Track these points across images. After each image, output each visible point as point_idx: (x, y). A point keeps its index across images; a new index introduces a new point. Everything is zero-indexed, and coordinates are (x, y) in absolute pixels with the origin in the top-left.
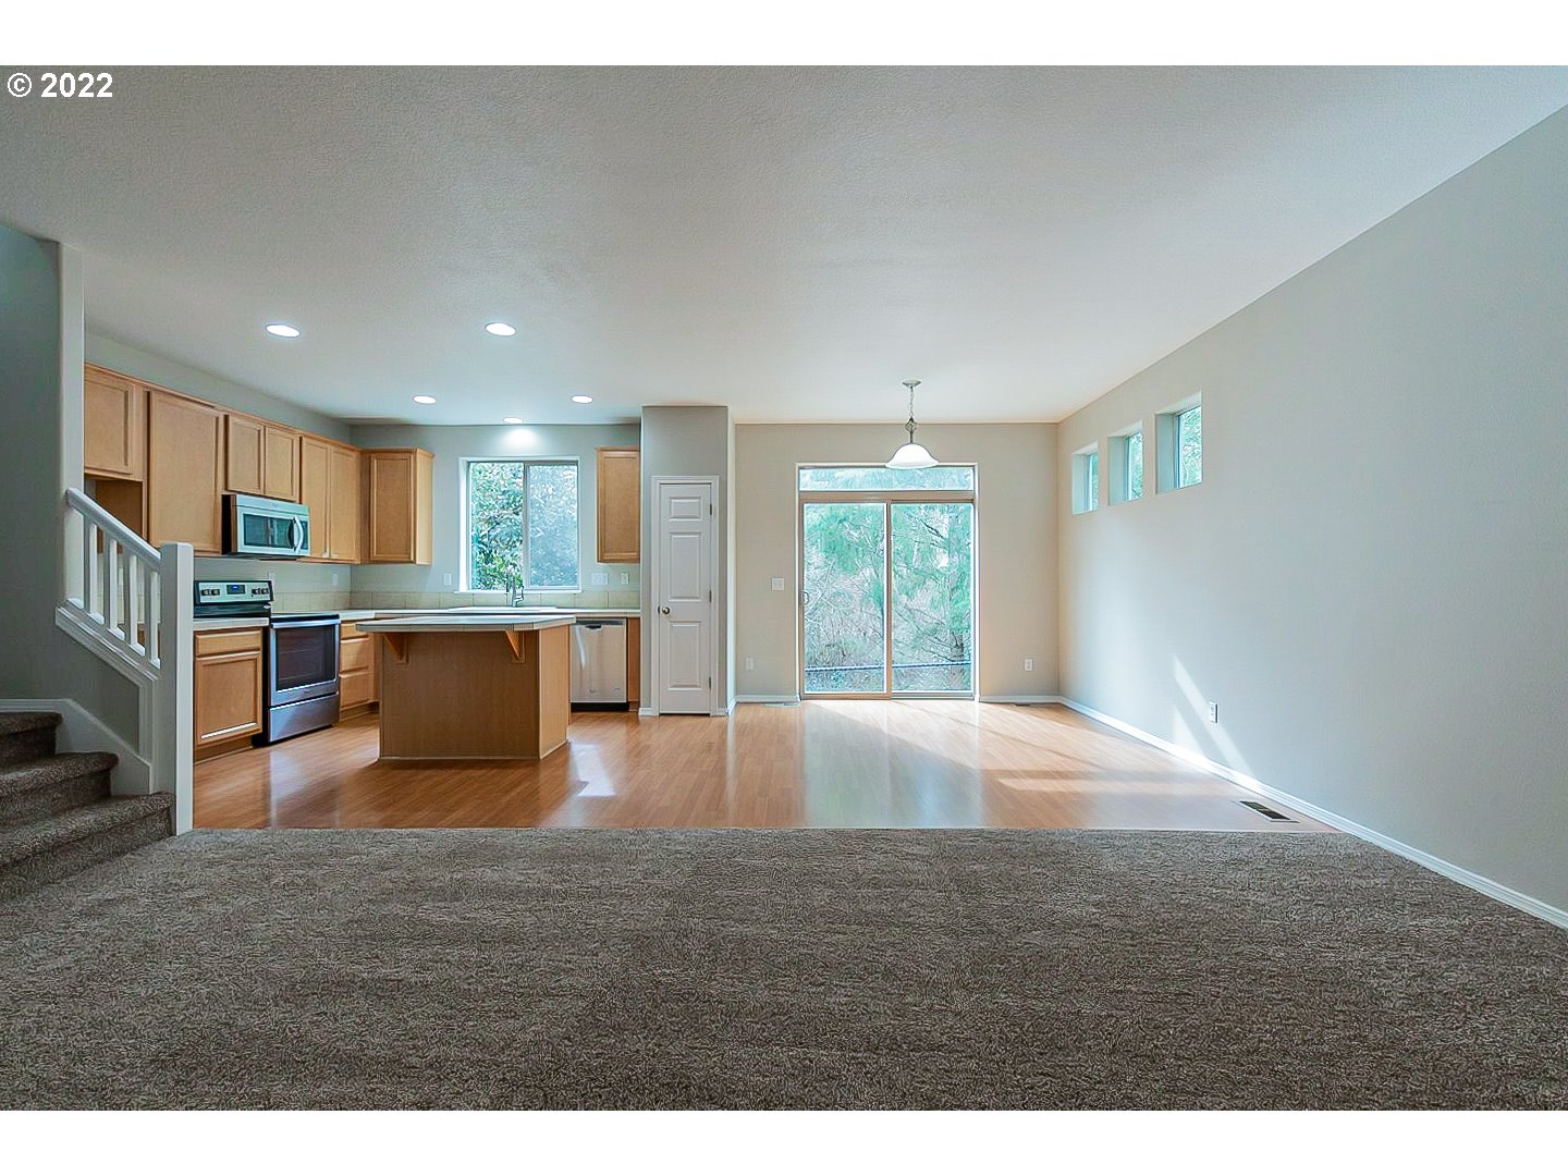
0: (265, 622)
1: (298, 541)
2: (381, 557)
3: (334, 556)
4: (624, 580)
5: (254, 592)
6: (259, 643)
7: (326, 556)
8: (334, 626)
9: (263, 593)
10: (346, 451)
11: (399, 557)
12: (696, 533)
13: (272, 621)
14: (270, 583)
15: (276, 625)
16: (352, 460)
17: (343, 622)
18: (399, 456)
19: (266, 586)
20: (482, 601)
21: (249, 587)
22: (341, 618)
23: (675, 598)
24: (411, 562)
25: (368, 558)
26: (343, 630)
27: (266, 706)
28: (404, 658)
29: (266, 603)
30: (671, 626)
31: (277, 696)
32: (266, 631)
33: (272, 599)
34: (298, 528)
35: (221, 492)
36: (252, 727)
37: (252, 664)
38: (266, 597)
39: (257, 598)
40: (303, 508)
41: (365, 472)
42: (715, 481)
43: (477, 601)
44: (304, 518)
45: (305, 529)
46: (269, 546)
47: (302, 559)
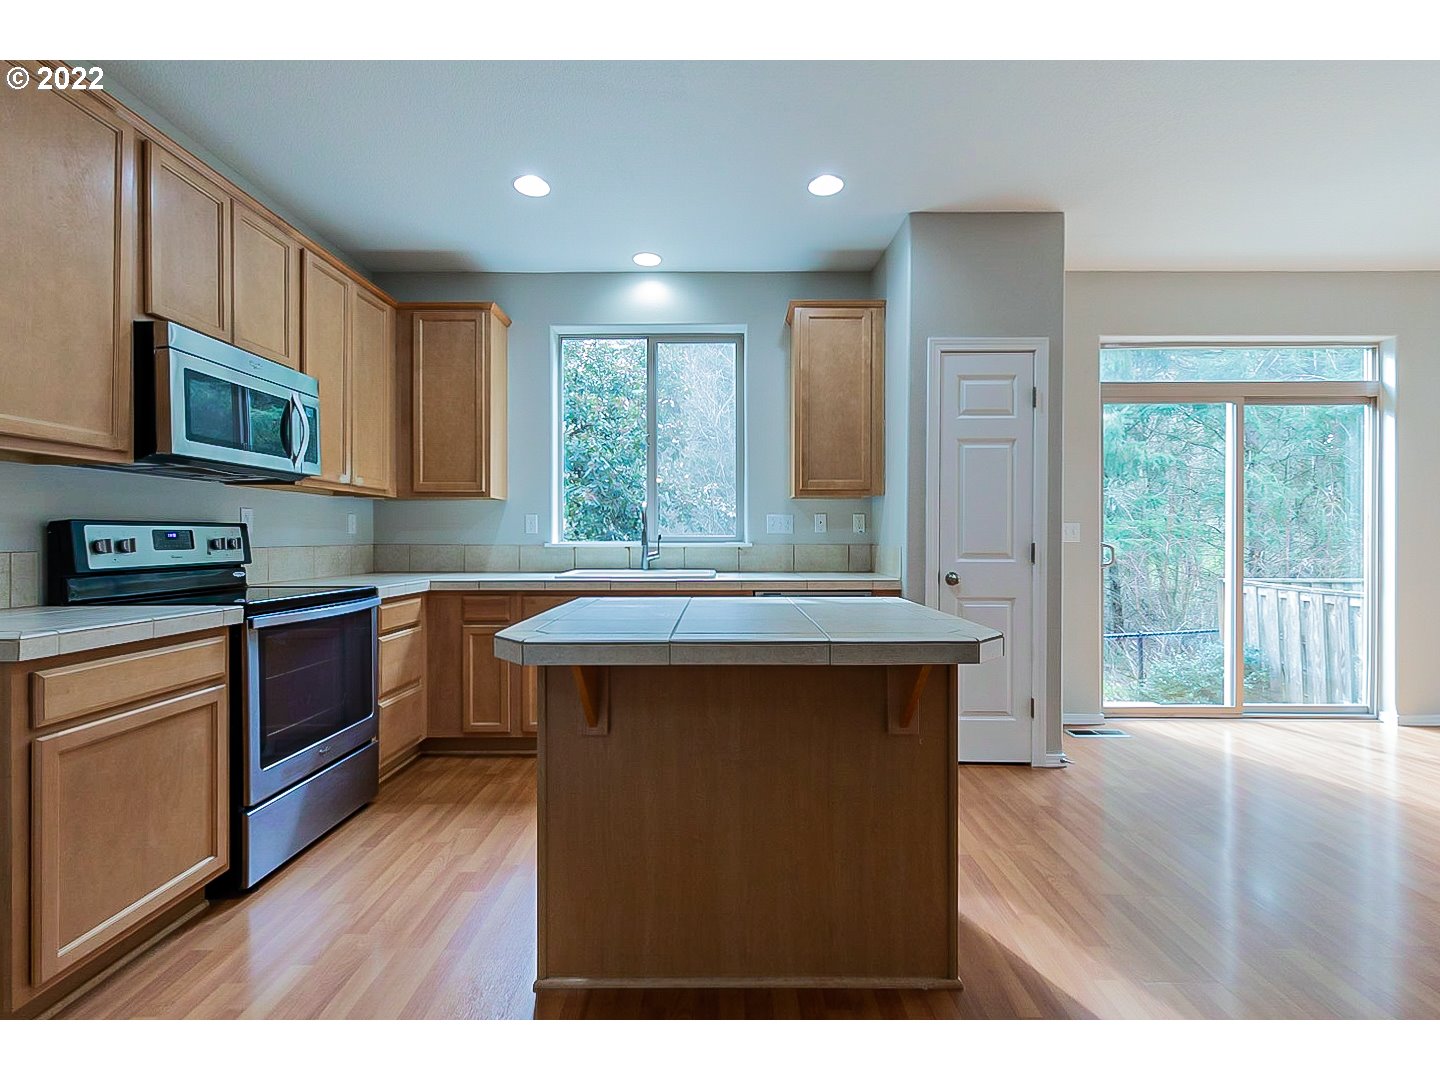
0: (233, 614)
1: (300, 448)
2: (431, 486)
3: (359, 482)
4: (819, 526)
5: (212, 545)
6: (219, 666)
7: (345, 479)
8: (368, 611)
9: (230, 547)
10: (376, 300)
11: (463, 486)
12: (1007, 441)
13: (251, 610)
14: (243, 527)
15: (262, 621)
16: (384, 317)
17: (386, 601)
18: (461, 315)
19: (237, 533)
20: (589, 559)
21: (201, 535)
22: (382, 595)
23: (966, 556)
24: (481, 494)
25: (409, 488)
26: (384, 616)
27: (239, 805)
28: (604, 719)
29: (237, 566)
30: (961, 606)
31: (261, 778)
32: (236, 634)
33: (248, 560)
34: (300, 418)
35: (131, 314)
36: (205, 867)
37: (203, 719)
38: (236, 556)
39: (221, 556)
40: (306, 382)
41: (404, 344)
42: (1042, 345)
43: (581, 559)
44: (310, 402)
45: (313, 420)
46: (241, 447)
47: (306, 483)
